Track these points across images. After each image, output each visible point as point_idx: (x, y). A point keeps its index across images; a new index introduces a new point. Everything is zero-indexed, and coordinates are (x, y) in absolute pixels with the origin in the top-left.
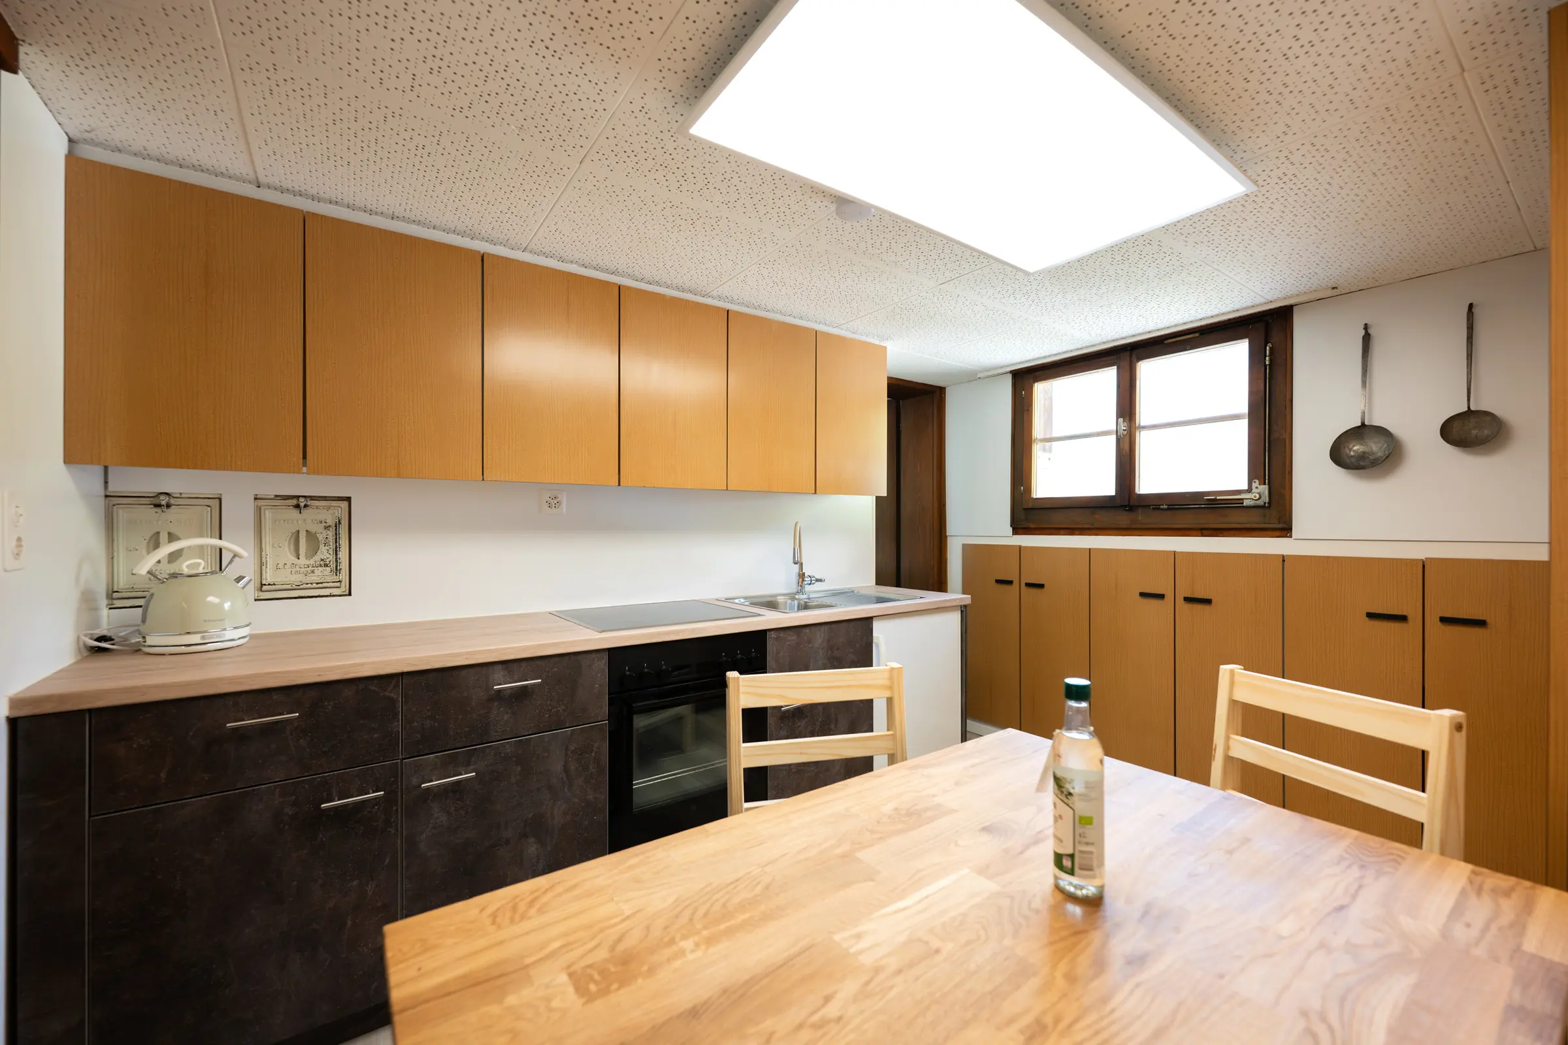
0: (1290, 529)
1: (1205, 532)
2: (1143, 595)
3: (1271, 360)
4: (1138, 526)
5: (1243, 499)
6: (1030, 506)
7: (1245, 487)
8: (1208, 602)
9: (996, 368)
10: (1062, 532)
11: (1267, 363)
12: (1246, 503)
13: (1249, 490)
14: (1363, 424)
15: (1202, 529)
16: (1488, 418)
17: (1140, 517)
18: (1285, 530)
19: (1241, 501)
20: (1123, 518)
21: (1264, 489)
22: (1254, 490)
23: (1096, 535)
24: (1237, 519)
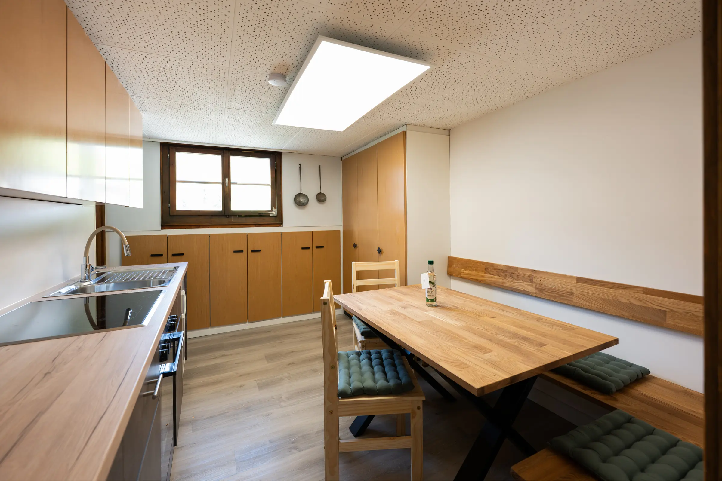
0: (282, 224)
1: (256, 225)
2: (235, 252)
3: (277, 167)
4: (232, 224)
5: (270, 214)
6: (175, 214)
7: (270, 210)
8: (259, 251)
9: (153, 138)
10: (192, 227)
11: (276, 168)
12: (271, 215)
13: (272, 211)
14: (301, 193)
15: (255, 224)
16: (323, 195)
17: (233, 220)
18: (280, 224)
19: (269, 215)
20: (225, 220)
21: (276, 210)
22: (273, 211)
23: (211, 228)
24: (267, 220)
